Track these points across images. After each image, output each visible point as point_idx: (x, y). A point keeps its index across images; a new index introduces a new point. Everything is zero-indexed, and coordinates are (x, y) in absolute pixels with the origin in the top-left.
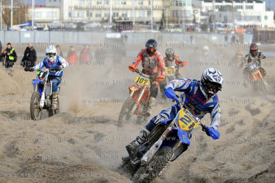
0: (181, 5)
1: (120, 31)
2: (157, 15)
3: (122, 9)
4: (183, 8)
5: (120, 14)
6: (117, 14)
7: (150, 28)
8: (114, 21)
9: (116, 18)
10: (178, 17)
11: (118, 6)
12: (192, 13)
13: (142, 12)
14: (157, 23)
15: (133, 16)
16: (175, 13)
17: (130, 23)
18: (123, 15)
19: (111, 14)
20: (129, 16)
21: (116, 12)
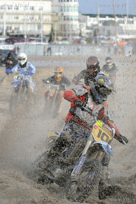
0: (68, 19)
1: (13, 43)
2: (47, 29)
3: (15, 23)
4: (70, 23)
5: (13, 28)
6: (11, 28)
7: (40, 41)
8: (8, 34)
9: (9, 31)
10: (65, 31)
11: (11, 21)
12: (78, 27)
13: (33, 26)
14: (47, 36)
15: (25, 29)
16: (63, 27)
17: (22, 36)
18: (16, 29)
19: (5, 28)
20: (21, 29)
21: (9, 26)
